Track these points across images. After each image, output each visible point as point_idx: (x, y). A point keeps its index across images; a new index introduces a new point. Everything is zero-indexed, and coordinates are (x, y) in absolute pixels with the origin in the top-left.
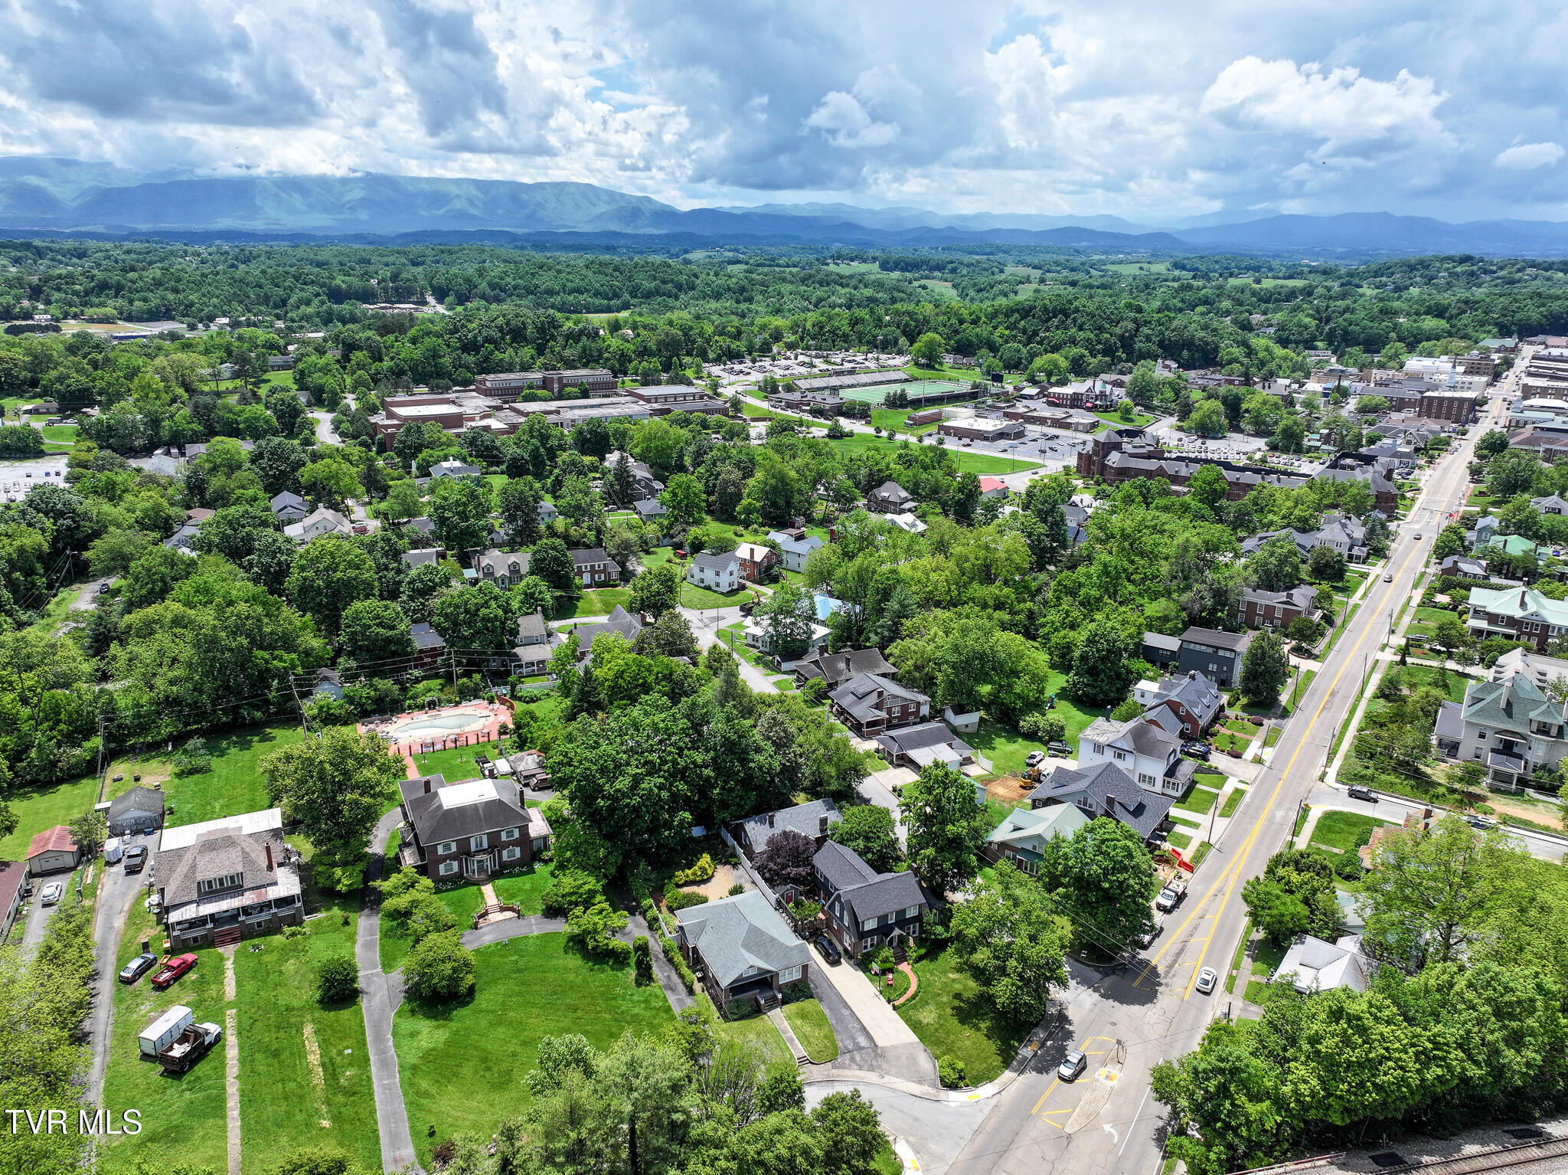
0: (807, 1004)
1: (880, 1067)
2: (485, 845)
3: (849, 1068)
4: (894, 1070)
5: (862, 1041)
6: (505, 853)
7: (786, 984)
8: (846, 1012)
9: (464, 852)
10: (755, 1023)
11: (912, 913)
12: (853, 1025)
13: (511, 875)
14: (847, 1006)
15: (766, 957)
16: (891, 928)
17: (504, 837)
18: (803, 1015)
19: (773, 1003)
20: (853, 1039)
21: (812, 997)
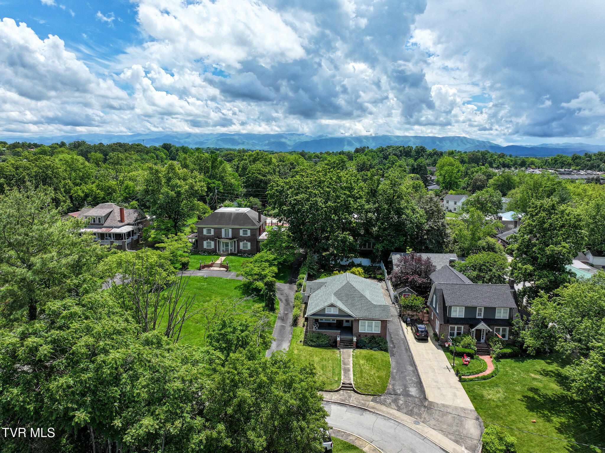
0: (378, 354)
1: (419, 415)
2: (230, 236)
3: (389, 406)
4: (433, 422)
5: (413, 391)
6: (241, 244)
7: (366, 335)
8: (410, 368)
9: (217, 236)
10: (327, 353)
11: (501, 314)
12: (411, 378)
13: (241, 256)
14: (413, 364)
15: (352, 306)
16: (478, 321)
17: (241, 233)
18: (369, 359)
19: (348, 344)
20: (405, 387)
21: (386, 350)
